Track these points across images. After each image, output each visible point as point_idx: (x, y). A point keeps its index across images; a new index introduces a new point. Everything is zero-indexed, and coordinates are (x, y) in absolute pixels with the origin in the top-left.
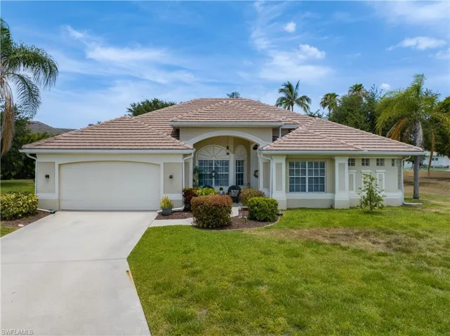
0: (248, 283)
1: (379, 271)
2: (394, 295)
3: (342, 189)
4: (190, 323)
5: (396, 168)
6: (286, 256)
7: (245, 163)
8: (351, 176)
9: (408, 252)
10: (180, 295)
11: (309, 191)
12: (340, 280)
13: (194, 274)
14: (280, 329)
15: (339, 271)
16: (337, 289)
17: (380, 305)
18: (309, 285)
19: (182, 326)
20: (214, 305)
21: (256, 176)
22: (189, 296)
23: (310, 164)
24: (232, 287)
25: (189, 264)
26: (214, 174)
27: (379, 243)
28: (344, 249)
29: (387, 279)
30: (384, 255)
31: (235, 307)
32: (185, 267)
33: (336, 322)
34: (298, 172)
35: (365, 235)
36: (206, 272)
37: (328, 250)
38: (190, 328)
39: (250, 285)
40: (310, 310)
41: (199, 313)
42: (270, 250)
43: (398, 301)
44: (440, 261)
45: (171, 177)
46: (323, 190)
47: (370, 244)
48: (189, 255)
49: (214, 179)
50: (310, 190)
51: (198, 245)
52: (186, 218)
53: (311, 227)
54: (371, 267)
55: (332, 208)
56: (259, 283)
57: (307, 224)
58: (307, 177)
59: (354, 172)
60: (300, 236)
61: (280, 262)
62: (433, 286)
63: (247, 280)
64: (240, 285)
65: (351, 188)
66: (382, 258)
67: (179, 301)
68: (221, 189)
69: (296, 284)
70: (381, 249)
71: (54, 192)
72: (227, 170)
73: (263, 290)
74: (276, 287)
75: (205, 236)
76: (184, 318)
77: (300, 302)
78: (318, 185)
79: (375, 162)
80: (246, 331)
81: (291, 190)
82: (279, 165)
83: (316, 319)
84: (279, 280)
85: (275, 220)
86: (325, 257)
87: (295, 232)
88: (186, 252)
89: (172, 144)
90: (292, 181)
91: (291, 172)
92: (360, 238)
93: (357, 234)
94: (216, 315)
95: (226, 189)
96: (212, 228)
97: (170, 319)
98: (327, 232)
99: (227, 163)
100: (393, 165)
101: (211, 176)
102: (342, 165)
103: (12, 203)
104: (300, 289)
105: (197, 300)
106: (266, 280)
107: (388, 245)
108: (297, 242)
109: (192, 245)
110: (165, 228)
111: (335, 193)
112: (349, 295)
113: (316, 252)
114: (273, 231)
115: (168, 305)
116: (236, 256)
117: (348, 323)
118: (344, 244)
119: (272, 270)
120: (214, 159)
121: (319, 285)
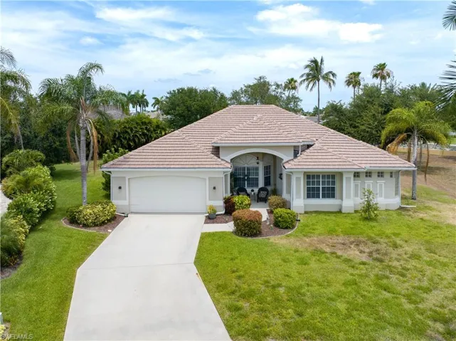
0: (272, 285)
1: (356, 277)
2: (358, 296)
3: (349, 197)
4: (241, 312)
5: (394, 179)
6: (298, 264)
7: (272, 168)
8: (356, 186)
9: (381, 261)
10: (233, 293)
11: (322, 197)
12: (329, 284)
13: (239, 277)
14: (289, 316)
15: (330, 277)
16: (325, 291)
17: (348, 303)
18: (310, 288)
19: (237, 313)
20: (253, 300)
21: (281, 179)
22: (238, 294)
23: (323, 177)
24: (263, 288)
25: (235, 269)
26: (246, 178)
27: (364, 252)
28: (338, 257)
29: (359, 284)
30: (364, 264)
31: (266, 302)
32: (234, 272)
33: (320, 313)
34: (313, 183)
35: (357, 245)
36: (247, 276)
37: (327, 258)
38: (241, 315)
39: (274, 287)
40: (307, 305)
41: (245, 305)
42: (288, 259)
43: (360, 300)
44: (399, 270)
45: (214, 188)
46: (333, 196)
47: (358, 253)
48: (234, 262)
49: (246, 182)
50: (324, 197)
51: (240, 252)
52: (227, 222)
53: (319, 235)
54: (352, 275)
55: (340, 212)
56: (279, 285)
57: (317, 232)
58: (321, 186)
59: (359, 182)
60: (310, 245)
61: (293, 269)
62: (385, 290)
63: (272, 283)
64: (268, 287)
65: (356, 195)
66: (362, 266)
67: (233, 297)
68: (253, 191)
69: (301, 287)
70: (364, 258)
71: (125, 199)
72: (257, 174)
73: (282, 290)
74: (289, 289)
75: (243, 243)
76: (238, 309)
77: (302, 300)
78: (330, 193)
79: (377, 174)
80: (271, 317)
81: (309, 197)
82: (298, 179)
83: (309, 311)
84: (292, 284)
85: (293, 227)
86: (325, 265)
87: (307, 240)
88: (232, 259)
89: (214, 163)
90: (309, 189)
91: (308, 183)
92: (352, 246)
93: (352, 243)
94: (255, 307)
95: (256, 190)
96: (248, 236)
97: (230, 309)
98: (330, 240)
99: (257, 169)
100: (391, 176)
101: (244, 180)
102: (348, 179)
103: (101, 214)
104: (303, 291)
105: (243, 297)
106: (284, 284)
107: (370, 254)
108: (307, 251)
109: (236, 253)
110: (214, 234)
111: (342, 200)
112: (332, 296)
113: (318, 260)
114: (292, 240)
115: (227, 300)
116: (265, 263)
117: (327, 314)
118: (339, 253)
119: (288, 276)
120: (246, 166)
121: (315, 288)
